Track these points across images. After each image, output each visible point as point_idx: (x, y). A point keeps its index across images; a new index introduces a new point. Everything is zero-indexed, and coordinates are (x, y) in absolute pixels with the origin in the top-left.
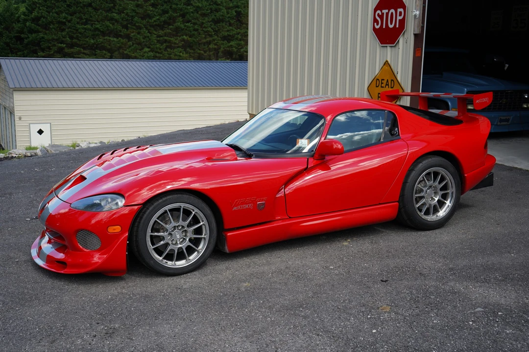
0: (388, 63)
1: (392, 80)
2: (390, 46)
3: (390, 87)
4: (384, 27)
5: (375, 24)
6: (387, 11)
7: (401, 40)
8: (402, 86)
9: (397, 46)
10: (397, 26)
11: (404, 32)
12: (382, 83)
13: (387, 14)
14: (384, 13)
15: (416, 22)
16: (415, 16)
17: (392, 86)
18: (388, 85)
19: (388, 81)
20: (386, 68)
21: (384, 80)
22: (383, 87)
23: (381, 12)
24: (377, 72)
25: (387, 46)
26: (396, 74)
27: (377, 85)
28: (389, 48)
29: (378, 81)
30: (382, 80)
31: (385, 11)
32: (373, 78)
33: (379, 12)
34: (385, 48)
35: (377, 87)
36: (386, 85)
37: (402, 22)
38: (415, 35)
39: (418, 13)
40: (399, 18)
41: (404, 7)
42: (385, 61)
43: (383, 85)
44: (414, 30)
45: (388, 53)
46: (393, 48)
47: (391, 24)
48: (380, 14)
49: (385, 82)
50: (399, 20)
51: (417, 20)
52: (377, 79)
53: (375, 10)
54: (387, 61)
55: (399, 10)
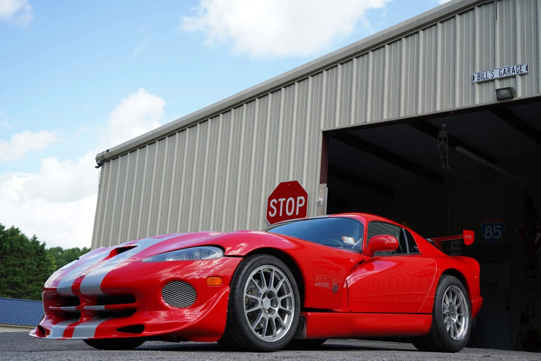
5: (270, 212)
6: (284, 199)
13: (285, 203)
14: (280, 202)
16: (319, 202)
23: (277, 200)
31: (282, 200)
39: (321, 200)
40: (299, 205)
41: (305, 195)
47: (290, 211)
48: (276, 202)
50: (299, 208)
53: (270, 199)
55: (299, 198)
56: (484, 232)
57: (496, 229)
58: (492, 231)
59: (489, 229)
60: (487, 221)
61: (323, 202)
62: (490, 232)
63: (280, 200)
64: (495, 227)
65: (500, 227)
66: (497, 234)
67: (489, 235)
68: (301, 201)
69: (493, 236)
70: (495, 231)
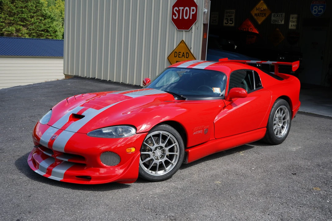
0: (184, 42)
1: (187, 53)
2: (185, 31)
3: (185, 57)
4: (181, 18)
5: (174, 16)
6: (183, 8)
7: (193, 27)
8: (194, 56)
9: (190, 31)
10: (191, 18)
11: (196, 22)
12: (179, 55)
13: (183, 10)
14: (180, 9)
15: (205, 17)
16: (204, 12)
17: (187, 57)
18: (184, 56)
19: (184, 53)
20: (182, 45)
21: (181, 52)
22: (180, 57)
23: (178, 8)
24: (175, 48)
25: (183, 31)
26: (189, 48)
27: (176, 56)
28: (184, 32)
29: (176, 53)
30: (179, 52)
31: (181, 8)
32: (172, 51)
33: (176, 8)
34: (181, 32)
35: (175, 57)
36: (183, 56)
37: (195, 16)
38: (204, 24)
39: (206, 10)
40: (192, 13)
41: (196, 6)
42: (181, 41)
43: (180, 56)
44: (204, 21)
45: (184, 35)
46: (187, 32)
47: (186, 16)
48: (178, 9)
49: (181, 54)
50: (192, 14)
51: (205, 16)
52: (175, 52)
53: (174, 7)
54: (183, 40)
55: (192, 8)
56: (312, 9)
57: (320, 8)
58: (318, 10)
59: (315, 8)
60: (315, 3)
61: (208, 12)
62: (316, 10)
63: (180, 8)
64: (320, 7)
65: (323, 7)
66: (321, 11)
67: (315, 11)
68: (193, 10)
69: (318, 13)
70: (319, 9)
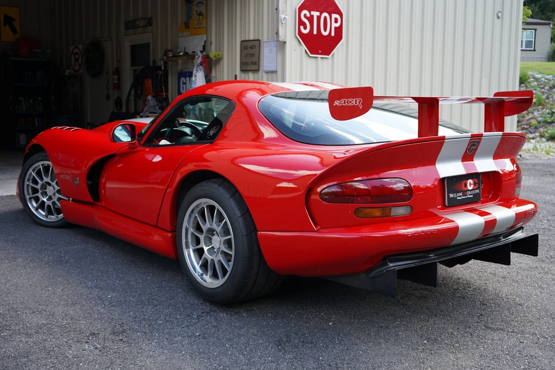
63: (313, 13)
